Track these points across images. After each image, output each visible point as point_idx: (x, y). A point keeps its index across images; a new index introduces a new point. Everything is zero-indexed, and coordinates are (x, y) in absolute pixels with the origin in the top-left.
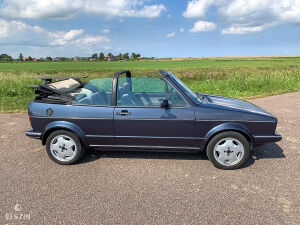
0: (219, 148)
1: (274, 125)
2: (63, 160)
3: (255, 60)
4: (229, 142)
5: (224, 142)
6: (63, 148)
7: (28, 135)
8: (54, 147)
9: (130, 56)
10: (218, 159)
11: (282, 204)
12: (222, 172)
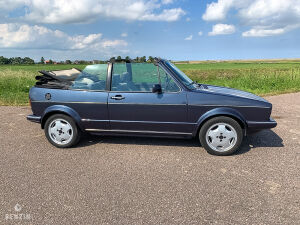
0: (211, 133)
1: (269, 111)
2: (59, 143)
3: (275, 63)
4: (222, 127)
5: (216, 127)
6: (61, 132)
7: (29, 119)
8: (52, 130)
9: (147, 59)
10: (210, 145)
11: (269, 187)
12: (214, 157)
